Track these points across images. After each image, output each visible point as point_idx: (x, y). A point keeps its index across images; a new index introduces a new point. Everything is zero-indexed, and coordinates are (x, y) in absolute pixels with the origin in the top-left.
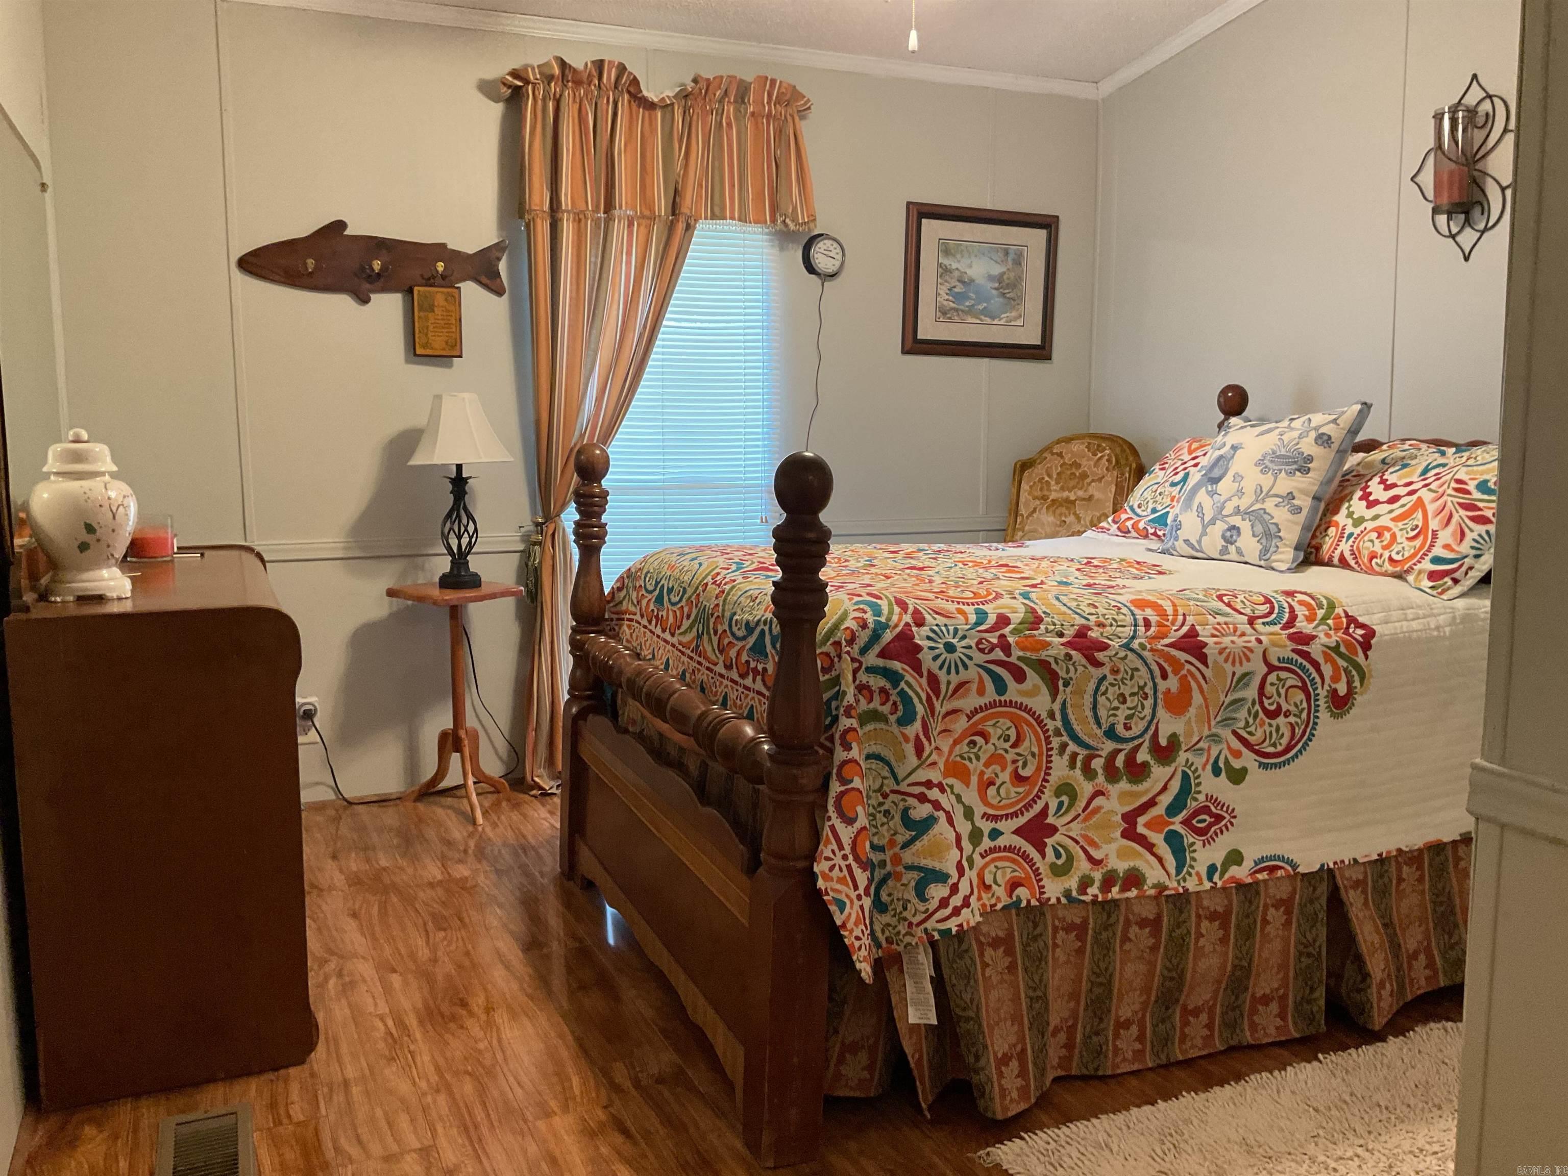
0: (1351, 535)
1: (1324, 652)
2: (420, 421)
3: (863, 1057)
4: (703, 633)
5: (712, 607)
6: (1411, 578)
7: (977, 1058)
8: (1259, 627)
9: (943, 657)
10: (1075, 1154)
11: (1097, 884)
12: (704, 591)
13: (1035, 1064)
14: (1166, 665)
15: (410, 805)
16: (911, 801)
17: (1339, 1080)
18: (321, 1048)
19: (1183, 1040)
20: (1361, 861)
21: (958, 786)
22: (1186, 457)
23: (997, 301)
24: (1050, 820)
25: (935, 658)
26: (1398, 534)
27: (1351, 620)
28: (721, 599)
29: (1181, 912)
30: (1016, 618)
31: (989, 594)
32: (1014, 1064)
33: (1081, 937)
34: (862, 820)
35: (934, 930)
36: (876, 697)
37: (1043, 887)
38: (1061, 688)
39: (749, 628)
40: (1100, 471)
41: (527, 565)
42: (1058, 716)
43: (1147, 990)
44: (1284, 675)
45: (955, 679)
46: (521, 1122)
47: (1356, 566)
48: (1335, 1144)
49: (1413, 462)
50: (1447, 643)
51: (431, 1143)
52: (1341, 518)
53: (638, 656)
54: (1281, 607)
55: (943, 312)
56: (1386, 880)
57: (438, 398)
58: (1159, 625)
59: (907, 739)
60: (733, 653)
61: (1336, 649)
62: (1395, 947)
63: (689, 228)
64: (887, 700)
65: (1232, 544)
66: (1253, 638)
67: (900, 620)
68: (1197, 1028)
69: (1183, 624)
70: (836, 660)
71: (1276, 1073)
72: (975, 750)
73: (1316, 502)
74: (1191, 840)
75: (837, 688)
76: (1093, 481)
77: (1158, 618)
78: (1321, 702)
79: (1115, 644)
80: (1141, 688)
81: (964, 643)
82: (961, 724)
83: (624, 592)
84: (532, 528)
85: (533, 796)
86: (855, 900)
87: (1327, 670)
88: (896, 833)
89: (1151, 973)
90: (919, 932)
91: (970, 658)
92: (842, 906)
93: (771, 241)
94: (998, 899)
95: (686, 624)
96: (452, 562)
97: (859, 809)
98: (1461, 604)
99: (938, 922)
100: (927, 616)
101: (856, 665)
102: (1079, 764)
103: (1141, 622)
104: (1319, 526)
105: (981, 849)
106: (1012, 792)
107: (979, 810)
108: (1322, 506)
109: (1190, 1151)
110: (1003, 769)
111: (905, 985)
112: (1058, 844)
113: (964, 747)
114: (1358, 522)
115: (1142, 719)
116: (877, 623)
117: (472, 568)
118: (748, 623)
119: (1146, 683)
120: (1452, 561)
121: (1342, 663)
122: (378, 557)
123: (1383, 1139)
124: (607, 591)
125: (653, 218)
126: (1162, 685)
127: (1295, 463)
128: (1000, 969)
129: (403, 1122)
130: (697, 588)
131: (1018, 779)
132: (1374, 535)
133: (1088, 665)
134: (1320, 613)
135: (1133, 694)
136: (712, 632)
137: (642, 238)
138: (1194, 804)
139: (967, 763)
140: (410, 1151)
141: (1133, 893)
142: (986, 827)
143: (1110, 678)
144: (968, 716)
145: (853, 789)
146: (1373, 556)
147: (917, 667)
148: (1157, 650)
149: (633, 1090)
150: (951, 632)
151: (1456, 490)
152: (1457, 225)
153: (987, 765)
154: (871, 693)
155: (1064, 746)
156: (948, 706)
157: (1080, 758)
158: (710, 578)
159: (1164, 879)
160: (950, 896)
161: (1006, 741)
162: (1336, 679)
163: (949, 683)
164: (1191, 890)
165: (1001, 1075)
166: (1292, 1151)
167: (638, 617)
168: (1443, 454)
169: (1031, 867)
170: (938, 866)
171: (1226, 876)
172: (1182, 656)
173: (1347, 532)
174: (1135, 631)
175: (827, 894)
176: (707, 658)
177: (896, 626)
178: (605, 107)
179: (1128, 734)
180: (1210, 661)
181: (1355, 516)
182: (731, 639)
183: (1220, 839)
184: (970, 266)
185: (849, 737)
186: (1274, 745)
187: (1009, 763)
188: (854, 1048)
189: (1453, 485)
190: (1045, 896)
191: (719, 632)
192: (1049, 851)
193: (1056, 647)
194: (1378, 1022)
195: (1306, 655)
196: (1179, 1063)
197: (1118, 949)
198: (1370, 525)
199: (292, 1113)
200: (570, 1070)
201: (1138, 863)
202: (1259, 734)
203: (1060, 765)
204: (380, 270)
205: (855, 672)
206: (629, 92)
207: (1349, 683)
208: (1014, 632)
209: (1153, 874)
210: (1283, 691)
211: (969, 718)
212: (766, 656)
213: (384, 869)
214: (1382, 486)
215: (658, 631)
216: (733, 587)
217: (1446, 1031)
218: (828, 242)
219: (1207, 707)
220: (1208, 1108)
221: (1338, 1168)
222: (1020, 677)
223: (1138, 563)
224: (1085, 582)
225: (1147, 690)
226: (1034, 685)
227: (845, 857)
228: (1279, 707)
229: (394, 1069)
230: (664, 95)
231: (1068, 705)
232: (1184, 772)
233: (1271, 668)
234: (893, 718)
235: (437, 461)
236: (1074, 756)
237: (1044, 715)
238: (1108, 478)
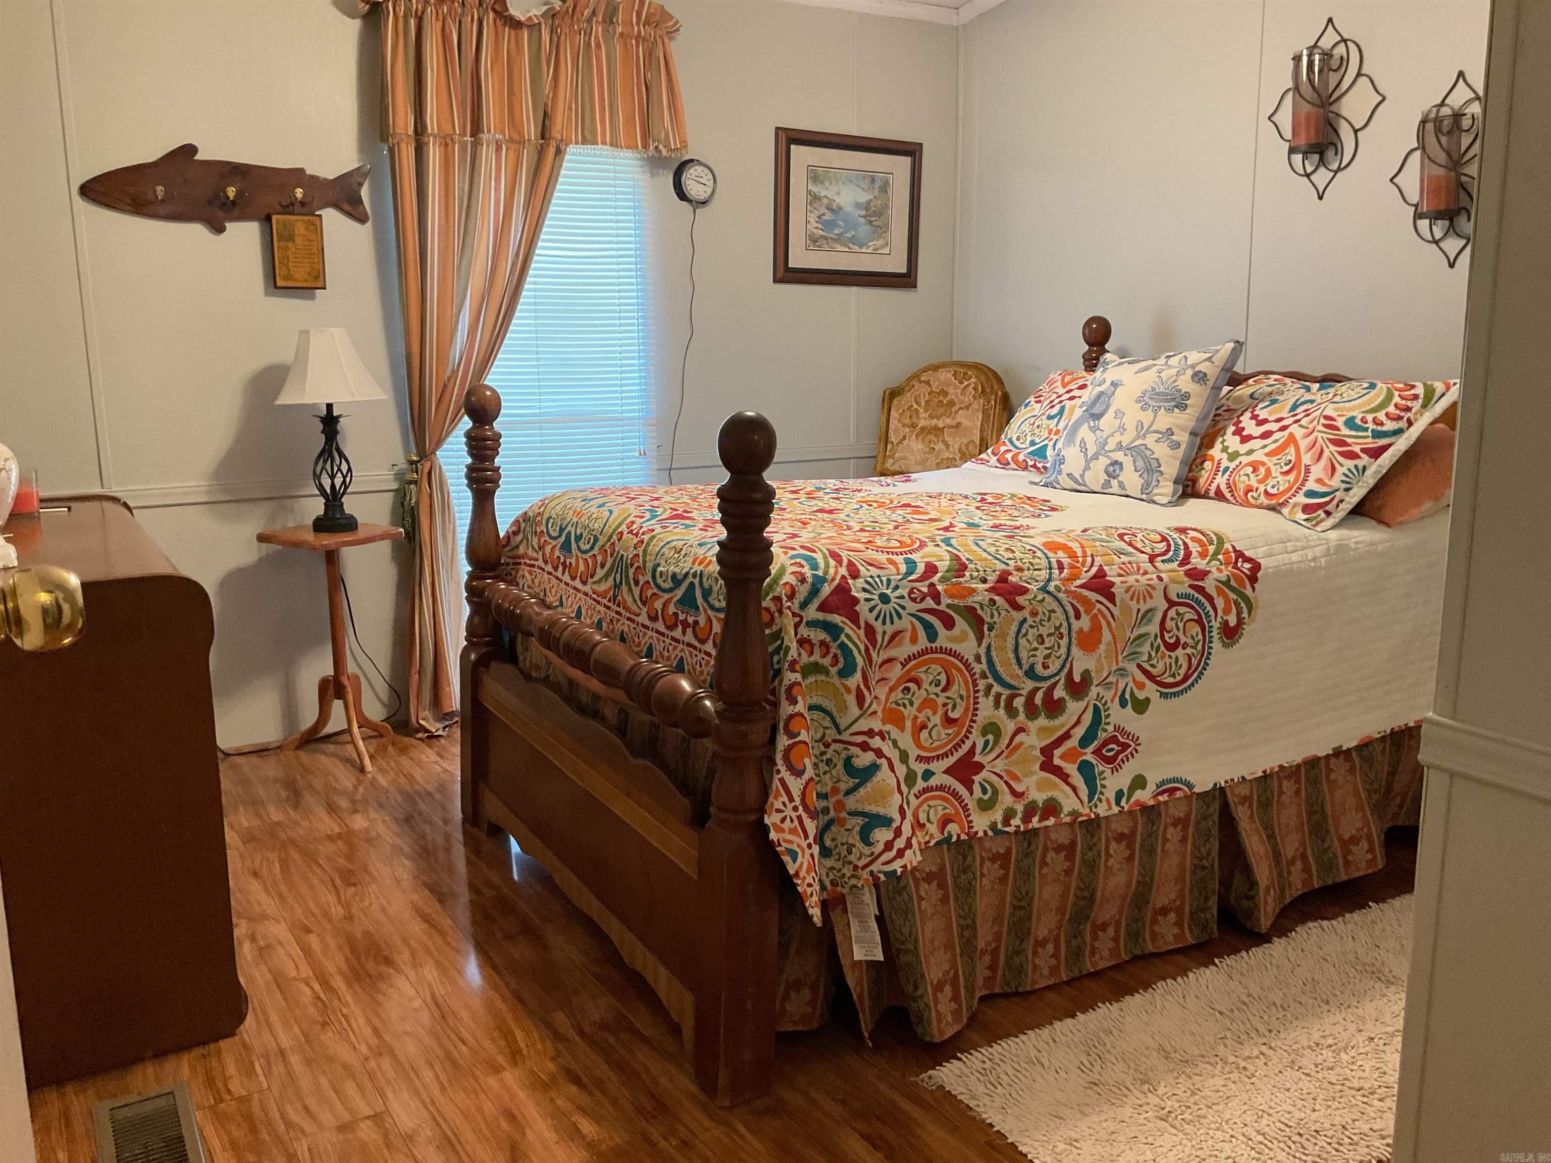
0: (1227, 468)
1: (1217, 587)
2: (286, 356)
3: (806, 993)
4: (621, 583)
5: (630, 556)
6: (1285, 511)
7: (916, 987)
8: (1159, 565)
9: (878, 608)
10: (1010, 1072)
11: (1019, 815)
12: (619, 540)
13: (965, 987)
14: (1078, 606)
15: (290, 754)
16: (855, 750)
17: (1236, 982)
18: (250, 1019)
19: (1093, 951)
20: (1248, 778)
21: (894, 732)
22: (1061, 391)
23: (864, 230)
24: (977, 758)
25: (871, 610)
26: (1273, 469)
27: (1240, 554)
28: (640, 551)
29: (1092, 836)
30: (943, 565)
31: (914, 543)
32: (948, 989)
33: (1005, 866)
34: (810, 773)
35: (880, 872)
36: (817, 649)
37: (971, 822)
38: (986, 632)
39: (677, 580)
40: (967, 399)
41: (403, 505)
42: (984, 659)
43: (1061, 910)
44: (1182, 610)
45: (890, 629)
46: (472, 1082)
47: (1231, 499)
48: (1241, 1044)
49: (1281, 398)
50: (1323, 572)
51: (383, 1108)
52: (1216, 452)
53: (543, 603)
54: (1176, 544)
55: (814, 241)
56: (1269, 793)
57: (304, 334)
58: (1072, 567)
59: (848, 691)
60: (658, 605)
61: (1227, 583)
62: (1277, 855)
63: (559, 152)
64: (828, 653)
65: (1114, 478)
66: (1154, 576)
67: (836, 573)
68: (1105, 942)
69: (1092, 565)
70: (776, 615)
71: (1179, 979)
72: (909, 696)
73: (1193, 437)
74: (1101, 768)
75: (779, 642)
76: (960, 409)
77: (1069, 560)
78: (1215, 633)
79: (1033, 587)
80: (1057, 628)
81: (898, 593)
82: (896, 671)
83: (521, 536)
84: (405, 466)
85: (419, 739)
86: (806, 850)
87: (1220, 603)
88: (839, 781)
89: (1065, 894)
90: (865, 874)
91: (904, 608)
92: (794, 856)
93: (642, 166)
94: (932, 836)
95: (600, 573)
96: (325, 504)
97: (807, 761)
98: (1333, 535)
99: (883, 864)
100: (861, 568)
101: (797, 619)
102: (1002, 704)
103: (1055, 565)
104: (1195, 460)
105: (915, 790)
106: (942, 734)
107: (913, 752)
108: (1198, 440)
109: (1114, 1061)
110: (935, 713)
111: (848, 924)
112: (987, 782)
113: (898, 695)
114: (1233, 456)
115: (1059, 658)
116: (815, 576)
117: (348, 510)
118: (674, 575)
119: (1061, 624)
120: (1324, 495)
121: (1233, 596)
122: (245, 500)
123: (1282, 1036)
124: (502, 534)
125: (522, 142)
126: (1076, 625)
127: (1174, 399)
128: (933, 901)
129: (350, 1088)
130: (611, 536)
131: (949, 721)
132: (1249, 470)
133: (1010, 609)
134: (1211, 549)
135: (1050, 635)
136: (632, 582)
137: (511, 164)
138: (1104, 734)
139: (902, 708)
140: (366, 1118)
141: (1051, 822)
142: (919, 768)
143: (1030, 621)
144: (902, 663)
145: (800, 742)
146: (1249, 490)
147: (854, 618)
148: (1071, 592)
149: (578, 1039)
150: (885, 583)
151: (1325, 426)
152: (1312, 165)
153: (919, 710)
154: (812, 645)
155: (989, 688)
156: (884, 656)
157: (1003, 697)
158: (624, 527)
159: (1078, 806)
160: (894, 839)
161: (936, 686)
162: (1227, 611)
163: (884, 633)
164: (1101, 815)
165: (936, 1002)
166: (1205, 1054)
167: (540, 563)
168: (1308, 389)
169: (960, 803)
170: (882, 811)
171: (1132, 800)
172: (1093, 596)
173: (1223, 466)
174: (1050, 574)
175: (780, 845)
176: (626, 608)
177: (833, 579)
178: (469, 24)
179: (1046, 673)
180: (1118, 600)
181: (1230, 451)
182: (655, 590)
183: (1127, 766)
184: (838, 194)
185: (795, 690)
186: (1174, 676)
187: (940, 707)
188: (797, 985)
189: (1323, 421)
190: (974, 830)
191: (641, 583)
192: (977, 788)
193: (981, 593)
194: (1265, 923)
195: (1201, 590)
196: (1090, 975)
197: (1037, 873)
198: (1245, 460)
199: (232, 1089)
200: (512, 1024)
201: (1056, 794)
202: (1160, 666)
203: (986, 707)
204: (235, 197)
205: (796, 626)
206: (494, 10)
207: (1239, 614)
208: (943, 580)
209: (1069, 803)
210: (1181, 625)
211: (904, 666)
212: (697, 608)
213: (278, 824)
214: (1254, 422)
215: (566, 578)
216: (653, 538)
217: (1323, 929)
218: (700, 169)
219: (1115, 643)
220: (1124, 1017)
221: (1248, 1066)
222: (949, 624)
223: (1029, 498)
224: (991, 523)
225: (1062, 630)
226: (963, 631)
227: (795, 809)
228: (1178, 639)
229: (330, 1035)
230: (531, 14)
231: (993, 649)
232: (1095, 705)
233: (1172, 604)
234: (833, 670)
235: (307, 400)
236: (998, 696)
237: (971, 659)
238: (975, 406)
